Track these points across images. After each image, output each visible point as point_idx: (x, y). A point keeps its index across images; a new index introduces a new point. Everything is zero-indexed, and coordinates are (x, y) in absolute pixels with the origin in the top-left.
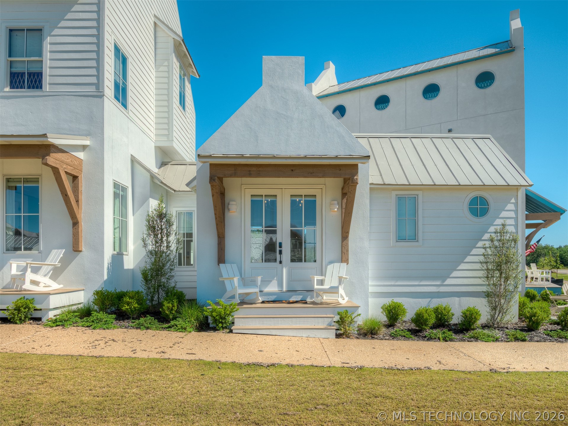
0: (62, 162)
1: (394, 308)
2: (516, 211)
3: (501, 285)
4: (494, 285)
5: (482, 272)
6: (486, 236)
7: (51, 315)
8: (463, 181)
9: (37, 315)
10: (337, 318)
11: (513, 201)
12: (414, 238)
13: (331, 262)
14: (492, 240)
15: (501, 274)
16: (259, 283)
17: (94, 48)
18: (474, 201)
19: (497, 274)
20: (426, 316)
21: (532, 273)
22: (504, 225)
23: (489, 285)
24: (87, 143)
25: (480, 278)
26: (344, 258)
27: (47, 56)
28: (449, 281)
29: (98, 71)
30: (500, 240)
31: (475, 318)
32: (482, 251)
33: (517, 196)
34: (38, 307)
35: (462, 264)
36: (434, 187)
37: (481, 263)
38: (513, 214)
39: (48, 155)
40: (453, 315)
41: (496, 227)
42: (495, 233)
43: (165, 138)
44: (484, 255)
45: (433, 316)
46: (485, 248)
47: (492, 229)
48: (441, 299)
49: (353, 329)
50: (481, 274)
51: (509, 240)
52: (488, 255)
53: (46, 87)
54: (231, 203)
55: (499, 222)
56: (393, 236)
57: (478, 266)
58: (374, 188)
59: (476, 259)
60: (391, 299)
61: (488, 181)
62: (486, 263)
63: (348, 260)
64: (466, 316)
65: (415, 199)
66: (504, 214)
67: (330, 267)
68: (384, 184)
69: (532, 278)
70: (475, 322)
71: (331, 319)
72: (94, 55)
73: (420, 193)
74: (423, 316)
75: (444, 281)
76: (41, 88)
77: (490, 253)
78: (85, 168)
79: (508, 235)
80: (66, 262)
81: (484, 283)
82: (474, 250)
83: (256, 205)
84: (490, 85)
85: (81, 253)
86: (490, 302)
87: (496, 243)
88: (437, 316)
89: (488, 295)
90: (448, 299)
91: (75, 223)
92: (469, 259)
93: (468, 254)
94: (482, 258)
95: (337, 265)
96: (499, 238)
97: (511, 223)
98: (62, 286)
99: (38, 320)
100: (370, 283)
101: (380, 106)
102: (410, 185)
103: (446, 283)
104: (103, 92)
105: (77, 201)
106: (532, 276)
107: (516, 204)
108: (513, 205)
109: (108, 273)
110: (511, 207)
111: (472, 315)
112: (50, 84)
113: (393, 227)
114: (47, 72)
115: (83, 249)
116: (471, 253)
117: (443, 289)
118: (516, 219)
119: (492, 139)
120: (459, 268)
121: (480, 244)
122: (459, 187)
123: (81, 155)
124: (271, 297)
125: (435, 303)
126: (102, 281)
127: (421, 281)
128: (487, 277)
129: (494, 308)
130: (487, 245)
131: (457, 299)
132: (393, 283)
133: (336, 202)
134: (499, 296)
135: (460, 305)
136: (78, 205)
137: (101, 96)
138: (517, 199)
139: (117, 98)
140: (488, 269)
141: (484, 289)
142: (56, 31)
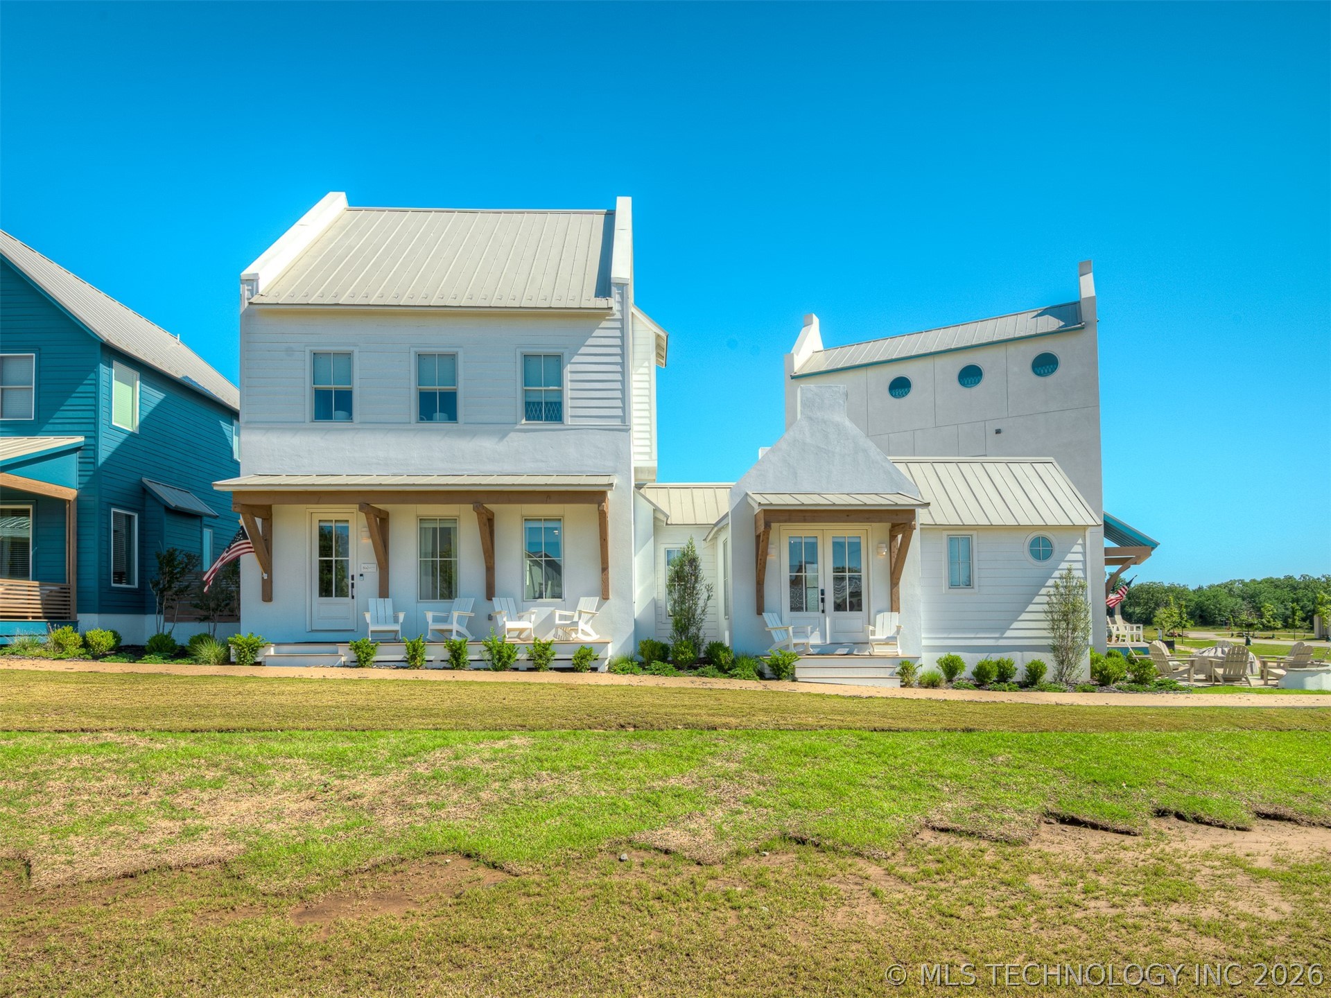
1: (952, 661)
2: (1084, 554)
3: (1068, 637)
4: (1062, 637)
5: (1048, 623)
6: (1050, 582)
7: (607, 663)
8: (1024, 521)
9: (594, 664)
10: (898, 669)
11: (1080, 541)
12: (969, 584)
13: (880, 612)
14: (1057, 587)
15: (1068, 625)
17: (619, 377)
18: (1036, 542)
19: (1063, 625)
20: (988, 668)
21: (1118, 630)
22: (1070, 570)
23: (1055, 637)
25: (1044, 629)
26: (894, 606)
27: (568, 385)
28: (1009, 633)
29: (624, 403)
30: (1066, 587)
31: (1041, 672)
32: (1046, 599)
33: (1085, 535)
35: (1024, 614)
36: (991, 528)
37: (1045, 612)
38: (1080, 557)
40: (1016, 669)
41: (1061, 572)
42: (1060, 578)
43: (646, 457)
44: (1048, 604)
45: (996, 669)
46: (1049, 596)
47: (1057, 574)
49: (914, 680)
50: (1045, 625)
51: (1076, 587)
52: (1053, 603)
53: (568, 420)
55: (1064, 565)
56: (945, 583)
57: (1042, 616)
58: (926, 528)
59: (1039, 608)
60: (947, 653)
61: (1051, 521)
62: (1051, 612)
63: (899, 608)
64: (1031, 670)
65: (968, 540)
66: (1070, 557)
67: (879, 617)
68: (936, 525)
69: (1118, 637)
70: (1040, 675)
71: (892, 670)
72: (618, 385)
73: (974, 533)
74: (985, 669)
75: (1003, 633)
76: (562, 420)
77: (1055, 601)
79: (1075, 581)
81: (1049, 635)
82: (1037, 597)
84: (1053, 371)
85: (608, 601)
86: (1057, 656)
87: (1062, 590)
88: (999, 671)
89: (1054, 649)
90: (1010, 653)
91: (605, 569)
92: (1031, 608)
93: (1030, 602)
94: (1046, 607)
95: (887, 614)
96: (1065, 584)
97: (1079, 567)
99: (595, 669)
100: (923, 636)
101: (897, 392)
102: (964, 525)
103: (1005, 635)
104: (629, 426)
106: (1118, 633)
107: (1084, 545)
108: (1080, 547)
110: (1078, 548)
111: (1037, 668)
112: (572, 417)
113: (945, 572)
114: (568, 404)
116: (1033, 602)
117: (1002, 642)
118: (1084, 562)
119: (1055, 464)
120: (1020, 618)
121: (1044, 591)
122: (1019, 527)
125: (995, 657)
126: (631, 632)
127: (977, 633)
128: (1053, 629)
129: (1062, 662)
130: (1052, 593)
131: (1019, 654)
132: (945, 636)
133: (884, 545)
134: (1067, 649)
135: (1022, 660)
137: (626, 430)
140: (1053, 620)
141: (1050, 642)
142: (576, 359)
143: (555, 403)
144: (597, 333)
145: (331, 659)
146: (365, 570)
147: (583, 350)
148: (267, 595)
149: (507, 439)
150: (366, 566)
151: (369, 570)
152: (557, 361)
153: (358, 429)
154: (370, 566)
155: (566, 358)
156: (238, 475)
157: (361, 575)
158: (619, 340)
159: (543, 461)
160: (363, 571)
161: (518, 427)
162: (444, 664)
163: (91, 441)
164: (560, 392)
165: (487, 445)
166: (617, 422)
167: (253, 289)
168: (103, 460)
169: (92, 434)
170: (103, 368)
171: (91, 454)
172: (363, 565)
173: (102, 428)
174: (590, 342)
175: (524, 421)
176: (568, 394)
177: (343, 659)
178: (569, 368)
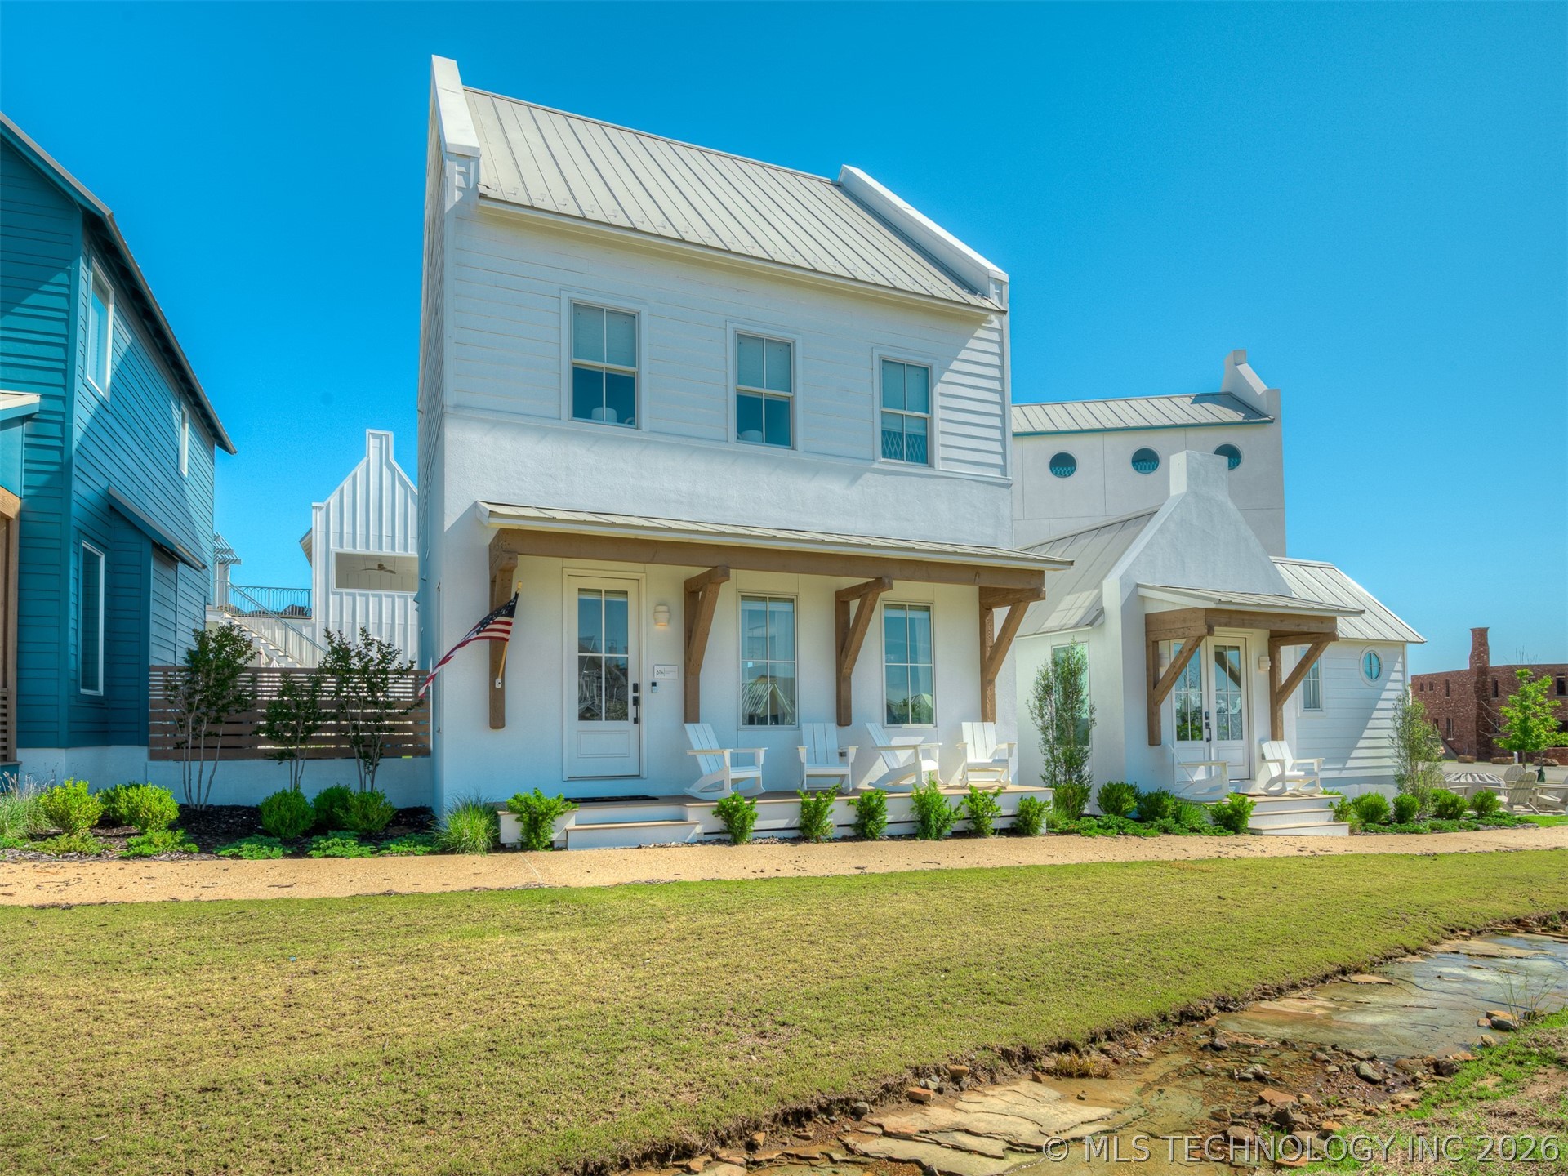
143: (920, 437)
144: (972, 343)
145: (678, 830)
146: (661, 676)
149: (860, 481)
150: (661, 668)
151: (667, 676)
152: (925, 376)
154: (667, 668)
155: (935, 371)
157: (654, 684)
158: (997, 357)
160: (657, 677)
162: (849, 832)
164: (927, 424)
166: (995, 474)
167: (468, 173)
172: (656, 668)
176: (939, 426)
177: (698, 829)
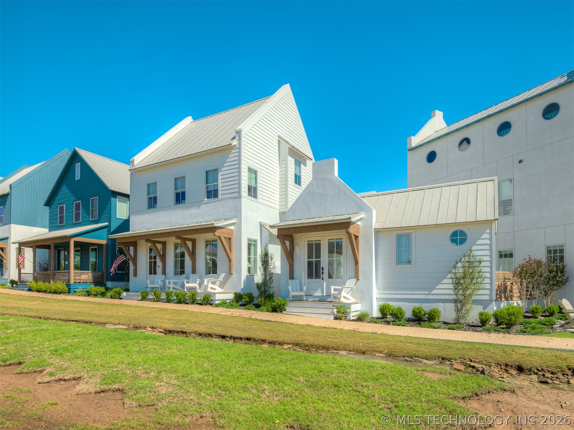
0: (222, 233)
1: (385, 307)
2: (490, 239)
7: (217, 302)
8: (442, 221)
9: (211, 302)
11: (488, 231)
12: (409, 262)
13: (349, 278)
16: (305, 290)
17: (238, 174)
18: (455, 234)
24: (235, 221)
26: (356, 276)
28: (434, 292)
29: (239, 185)
33: (492, 227)
34: (212, 299)
35: (445, 279)
38: (488, 242)
39: (216, 231)
43: (284, 207)
48: (429, 304)
51: (474, 262)
53: (220, 196)
54: (296, 246)
55: (476, 248)
56: (394, 261)
61: (461, 220)
63: (358, 277)
65: (409, 236)
66: (480, 242)
68: (384, 228)
72: (237, 178)
75: (431, 292)
76: (217, 197)
78: (234, 233)
79: (474, 258)
80: (226, 280)
83: (310, 246)
85: (233, 275)
89: (455, 301)
90: (435, 304)
91: (230, 261)
92: (450, 276)
93: (450, 272)
95: (352, 280)
97: (486, 248)
98: (223, 290)
99: (211, 304)
102: (401, 227)
103: (432, 293)
104: (241, 195)
105: (230, 250)
107: (490, 234)
108: (488, 235)
109: (244, 285)
110: (486, 236)
112: (221, 195)
113: (394, 255)
114: (220, 189)
115: (234, 273)
117: (430, 297)
118: (491, 245)
119: (497, 181)
122: (440, 226)
123: (232, 228)
124: (317, 298)
126: (240, 289)
127: (414, 291)
128: (454, 289)
132: (394, 292)
136: (231, 252)
137: (240, 197)
138: (491, 230)
139: (250, 195)
142: (223, 169)
147: (226, 165)
148: (135, 275)
153: (159, 211)
156: (129, 231)
159: (211, 216)
161: (204, 202)
163: (110, 224)
165: (194, 211)
168: (113, 230)
169: (109, 221)
170: (112, 199)
171: (109, 228)
173: (113, 219)
174: (228, 160)
175: (206, 200)
178: (220, 173)
